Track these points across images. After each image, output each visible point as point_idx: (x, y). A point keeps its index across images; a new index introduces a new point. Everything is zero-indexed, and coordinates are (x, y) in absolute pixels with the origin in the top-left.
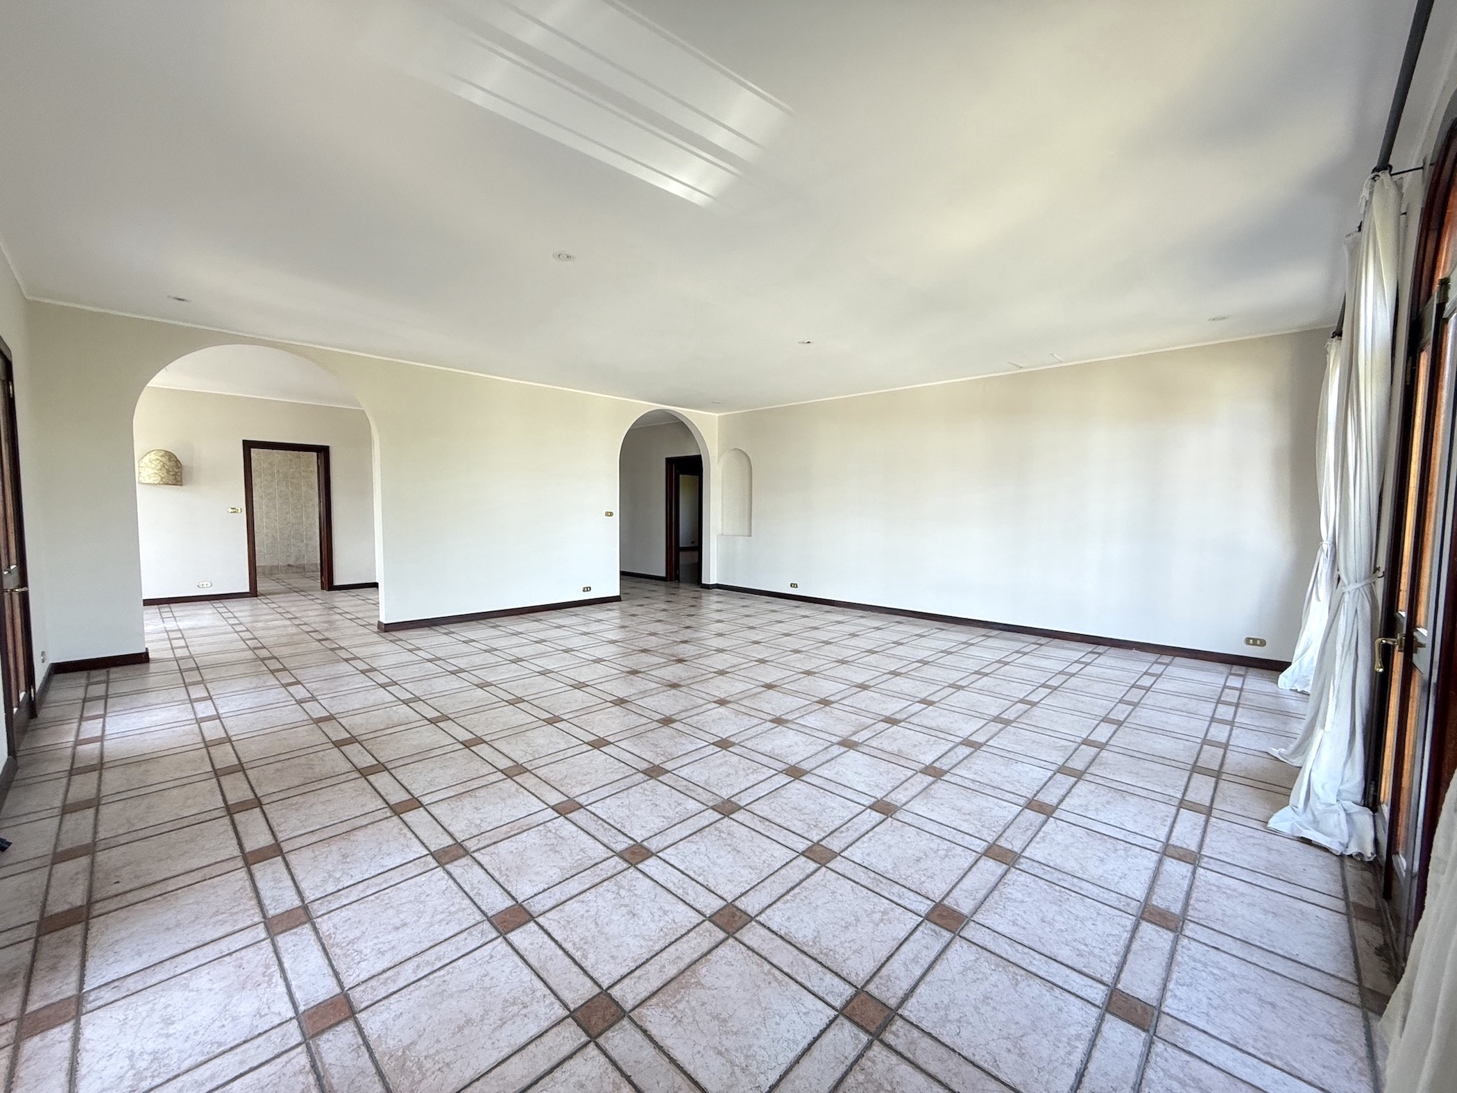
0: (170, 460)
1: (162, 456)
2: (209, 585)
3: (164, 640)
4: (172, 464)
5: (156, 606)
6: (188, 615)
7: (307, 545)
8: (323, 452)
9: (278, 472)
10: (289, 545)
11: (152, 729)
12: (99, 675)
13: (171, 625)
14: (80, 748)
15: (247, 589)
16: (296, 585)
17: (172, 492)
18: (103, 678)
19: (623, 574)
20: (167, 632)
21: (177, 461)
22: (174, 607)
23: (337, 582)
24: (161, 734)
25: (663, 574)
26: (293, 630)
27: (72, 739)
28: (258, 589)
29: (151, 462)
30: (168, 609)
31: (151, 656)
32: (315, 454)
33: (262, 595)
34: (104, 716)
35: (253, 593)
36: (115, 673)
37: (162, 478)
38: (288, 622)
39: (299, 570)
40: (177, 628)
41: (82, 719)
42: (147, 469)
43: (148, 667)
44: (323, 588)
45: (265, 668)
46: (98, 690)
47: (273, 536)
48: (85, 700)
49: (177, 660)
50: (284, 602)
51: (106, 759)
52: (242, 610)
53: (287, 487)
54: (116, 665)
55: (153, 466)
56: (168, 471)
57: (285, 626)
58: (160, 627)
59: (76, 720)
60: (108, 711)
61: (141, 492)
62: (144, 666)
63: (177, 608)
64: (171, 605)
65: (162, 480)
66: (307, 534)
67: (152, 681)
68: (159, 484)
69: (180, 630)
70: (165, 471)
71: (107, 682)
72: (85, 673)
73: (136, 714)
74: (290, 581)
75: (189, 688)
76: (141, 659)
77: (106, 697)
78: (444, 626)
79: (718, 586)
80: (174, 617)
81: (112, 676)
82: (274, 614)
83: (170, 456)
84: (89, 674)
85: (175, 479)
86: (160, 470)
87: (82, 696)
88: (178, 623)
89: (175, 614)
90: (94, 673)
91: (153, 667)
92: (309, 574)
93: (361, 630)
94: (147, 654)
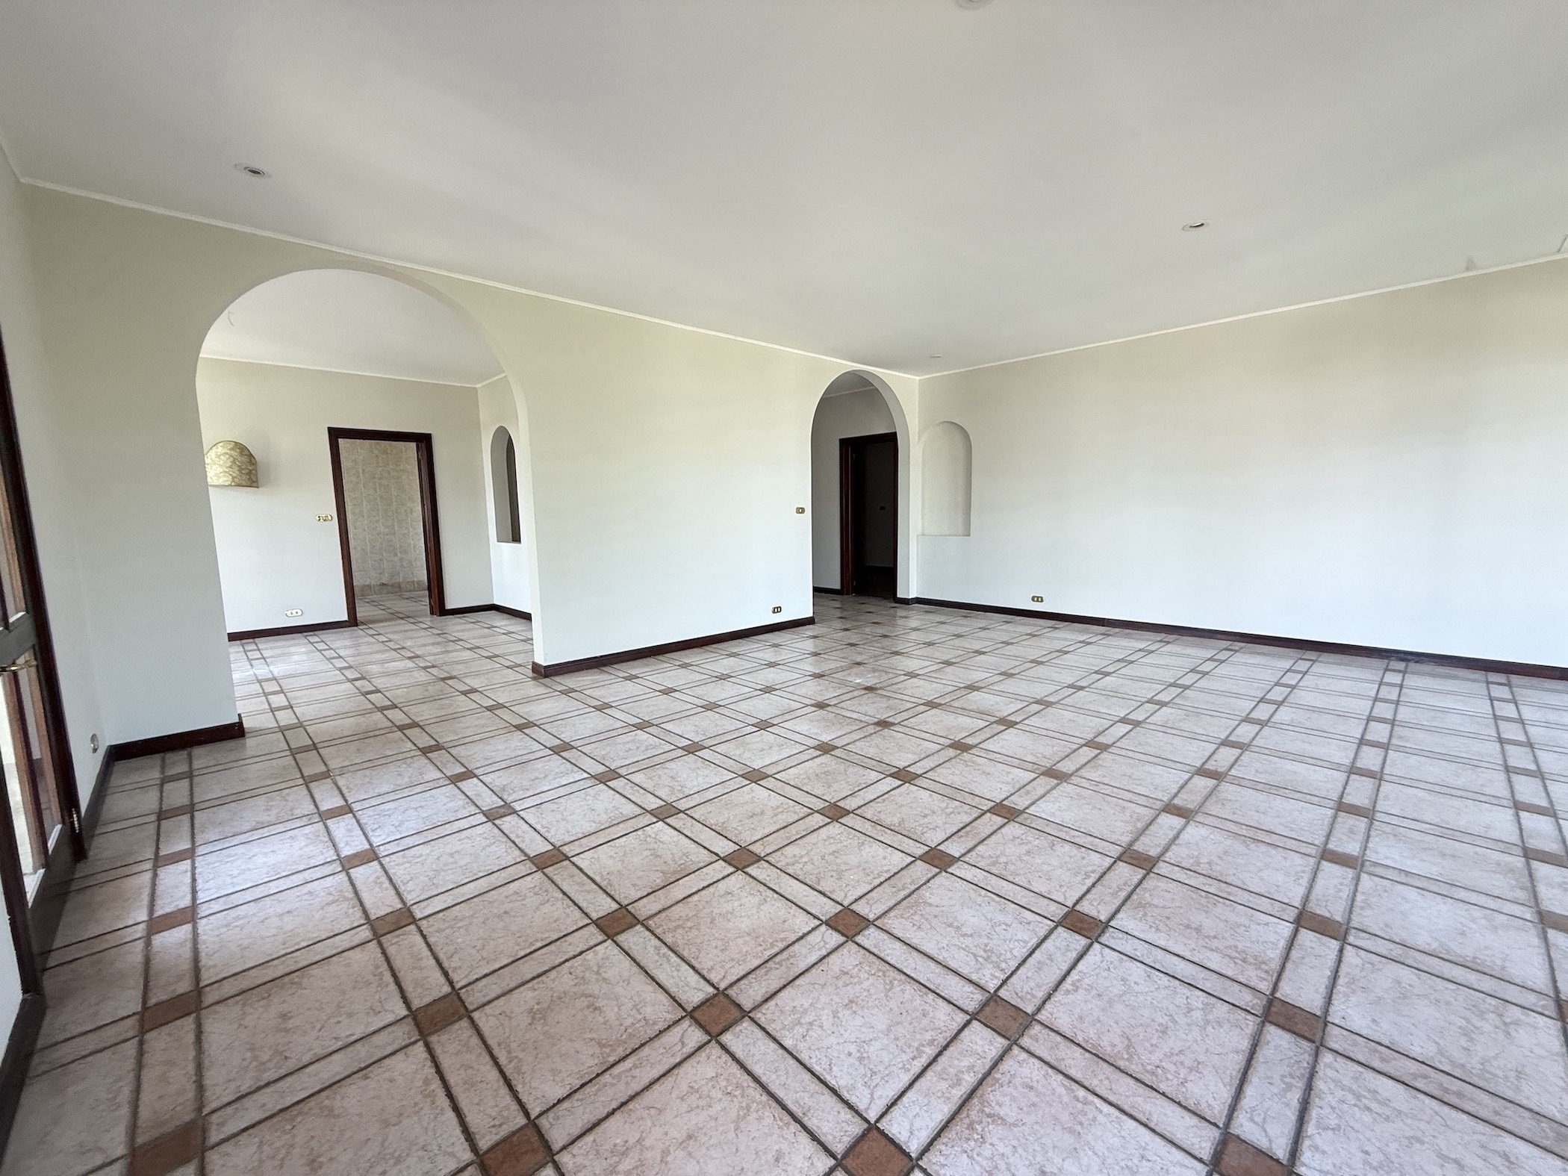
0: (241, 454)
1: (231, 449)
2: (300, 613)
3: (257, 695)
4: (245, 459)
5: (238, 642)
6: (279, 656)
7: (401, 560)
8: (424, 442)
9: (363, 470)
10: (381, 560)
11: (273, 888)
12: (177, 762)
13: (262, 671)
14: (158, 940)
15: (345, 618)
16: (398, 610)
17: (246, 495)
18: (183, 768)
19: (816, 590)
20: (259, 681)
21: (251, 455)
22: (263, 643)
23: (450, 605)
24: (290, 902)
25: (837, 586)
26: (422, 677)
27: (142, 916)
28: (358, 615)
29: (218, 457)
30: (254, 647)
31: (246, 725)
32: (413, 445)
33: (363, 623)
34: (190, 854)
35: (353, 621)
36: (202, 757)
37: (233, 478)
38: (410, 664)
39: (396, 590)
40: (270, 676)
41: (159, 861)
42: (214, 467)
43: (244, 745)
44: (432, 613)
45: (410, 745)
46: (177, 794)
47: (363, 550)
48: (162, 815)
49: (283, 730)
50: (395, 632)
51: (206, 978)
52: (341, 642)
53: (375, 489)
54: (200, 743)
55: (222, 462)
56: (240, 470)
57: (409, 670)
58: (248, 673)
59: (148, 865)
60: (199, 840)
61: (214, 495)
62: (240, 741)
63: (266, 645)
64: (257, 640)
65: (233, 481)
66: (401, 547)
67: (254, 772)
68: (230, 485)
69: (275, 679)
70: (236, 469)
71: (190, 775)
72: (157, 758)
73: (240, 849)
74: (388, 604)
75: (312, 785)
76: (234, 732)
77: (190, 809)
78: (615, 666)
79: (919, 601)
80: (264, 658)
81: (196, 764)
82: (385, 651)
83: (242, 449)
84: (163, 760)
85: (250, 479)
86: (231, 467)
87: (154, 805)
88: (271, 668)
89: (266, 654)
90: (171, 757)
91: (250, 742)
92: (407, 594)
93: (511, 675)
94: (240, 724)
